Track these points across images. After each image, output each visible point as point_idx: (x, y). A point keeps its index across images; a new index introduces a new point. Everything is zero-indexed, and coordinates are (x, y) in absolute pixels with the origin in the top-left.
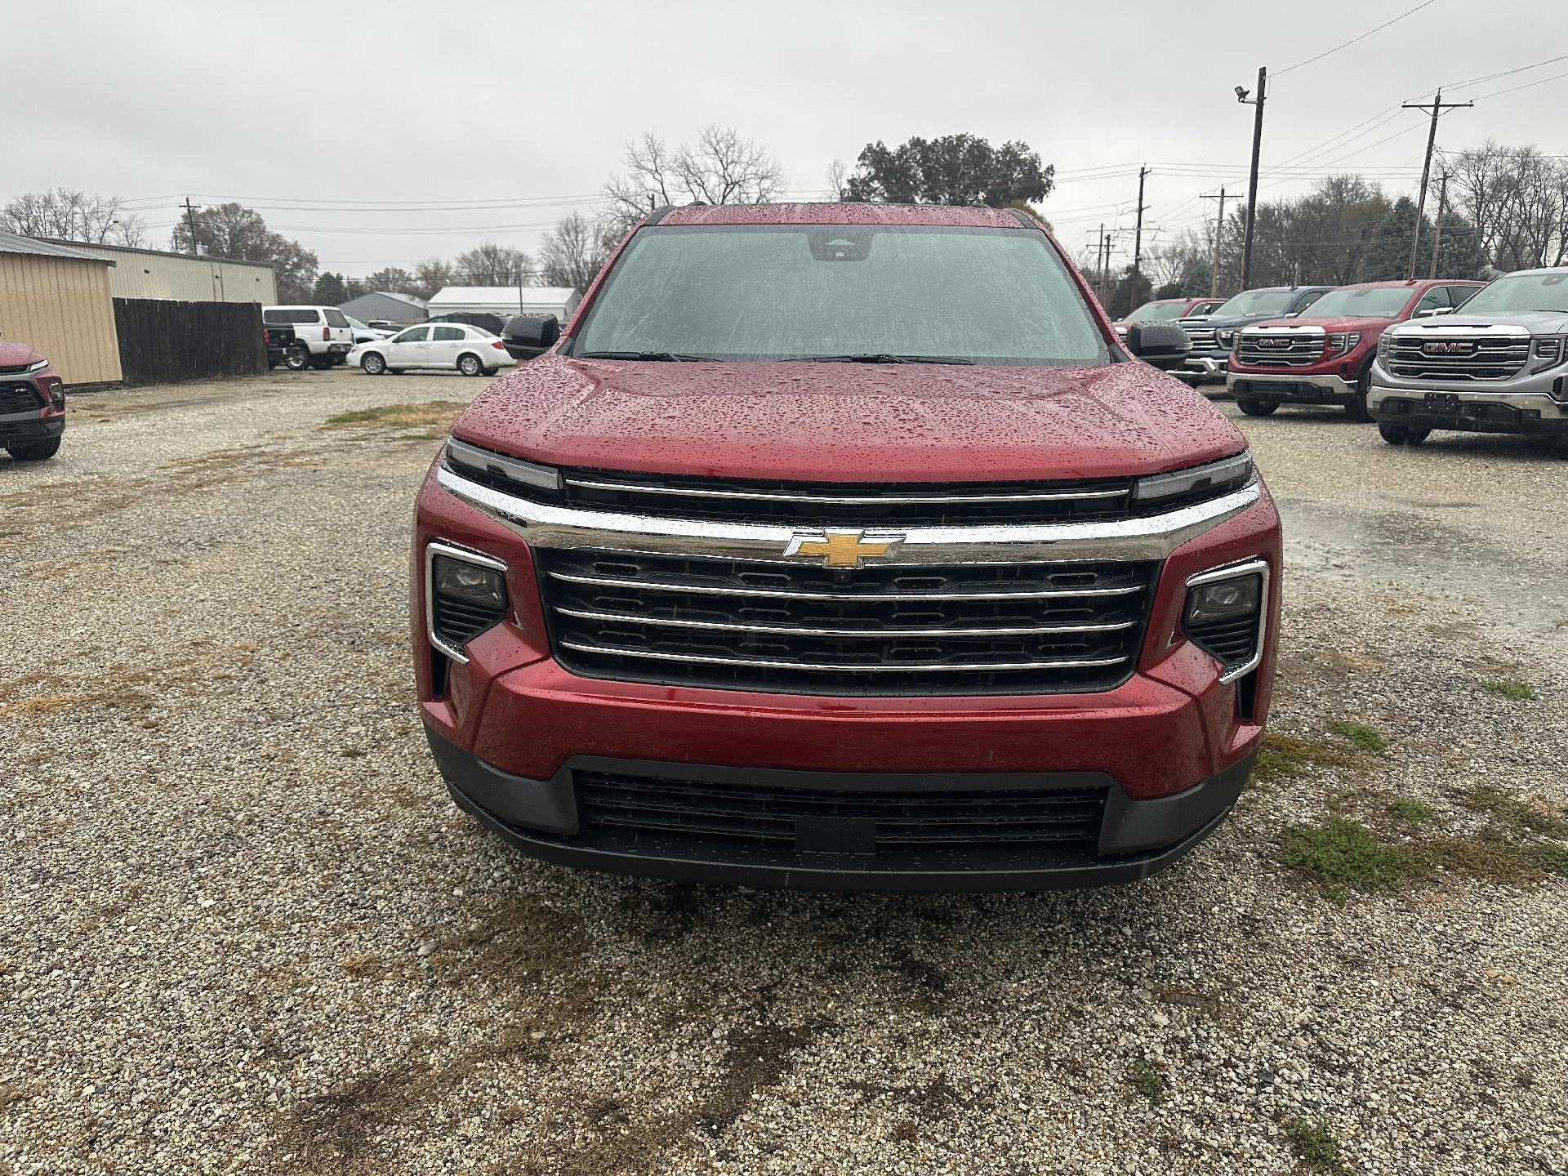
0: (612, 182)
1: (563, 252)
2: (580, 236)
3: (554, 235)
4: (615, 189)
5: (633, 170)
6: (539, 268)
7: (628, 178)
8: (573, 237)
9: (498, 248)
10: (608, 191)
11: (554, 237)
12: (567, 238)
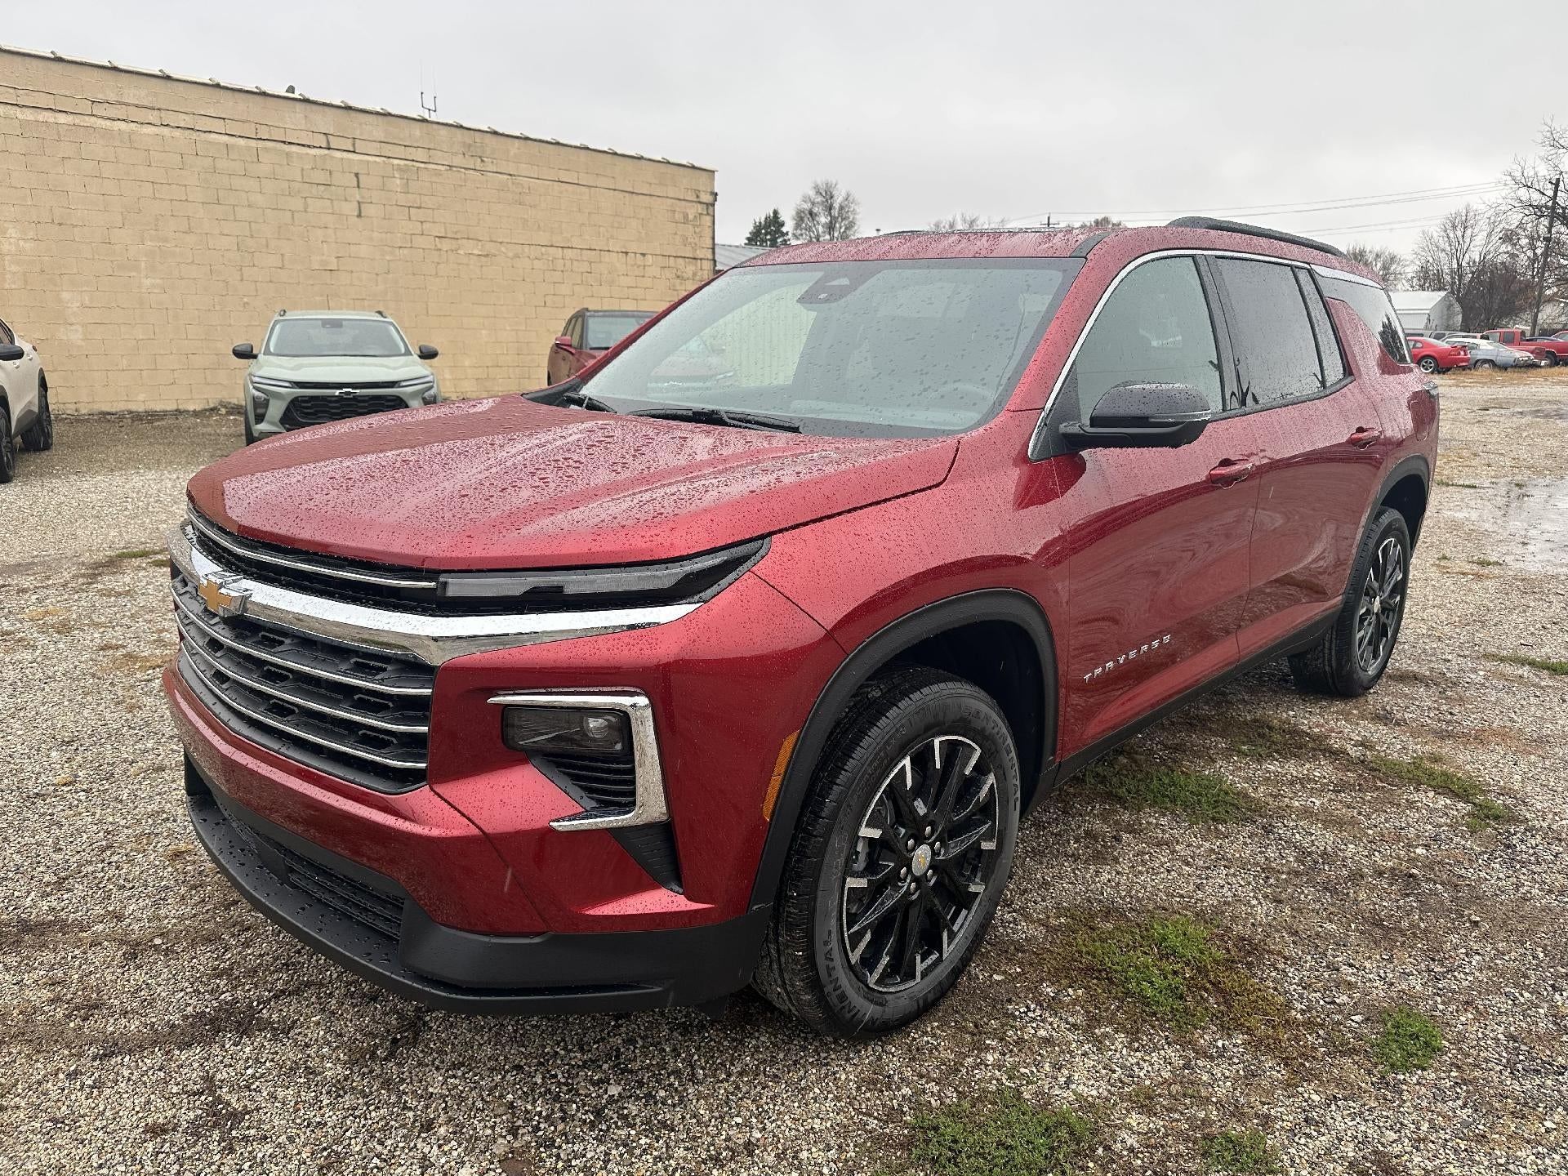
0: (1515, 167)
1: (1443, 250)
2: (1469, 232)
3: (1436, 232)
4: (1518, 174)
5: (1546, 151)
6: (1411, 270)
7: (1538, 161)
8: (1459, 234)
9: (1368, 249)
10: (1509, 178)
11: (1435, 235)
12: (1451, 235)
